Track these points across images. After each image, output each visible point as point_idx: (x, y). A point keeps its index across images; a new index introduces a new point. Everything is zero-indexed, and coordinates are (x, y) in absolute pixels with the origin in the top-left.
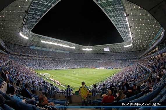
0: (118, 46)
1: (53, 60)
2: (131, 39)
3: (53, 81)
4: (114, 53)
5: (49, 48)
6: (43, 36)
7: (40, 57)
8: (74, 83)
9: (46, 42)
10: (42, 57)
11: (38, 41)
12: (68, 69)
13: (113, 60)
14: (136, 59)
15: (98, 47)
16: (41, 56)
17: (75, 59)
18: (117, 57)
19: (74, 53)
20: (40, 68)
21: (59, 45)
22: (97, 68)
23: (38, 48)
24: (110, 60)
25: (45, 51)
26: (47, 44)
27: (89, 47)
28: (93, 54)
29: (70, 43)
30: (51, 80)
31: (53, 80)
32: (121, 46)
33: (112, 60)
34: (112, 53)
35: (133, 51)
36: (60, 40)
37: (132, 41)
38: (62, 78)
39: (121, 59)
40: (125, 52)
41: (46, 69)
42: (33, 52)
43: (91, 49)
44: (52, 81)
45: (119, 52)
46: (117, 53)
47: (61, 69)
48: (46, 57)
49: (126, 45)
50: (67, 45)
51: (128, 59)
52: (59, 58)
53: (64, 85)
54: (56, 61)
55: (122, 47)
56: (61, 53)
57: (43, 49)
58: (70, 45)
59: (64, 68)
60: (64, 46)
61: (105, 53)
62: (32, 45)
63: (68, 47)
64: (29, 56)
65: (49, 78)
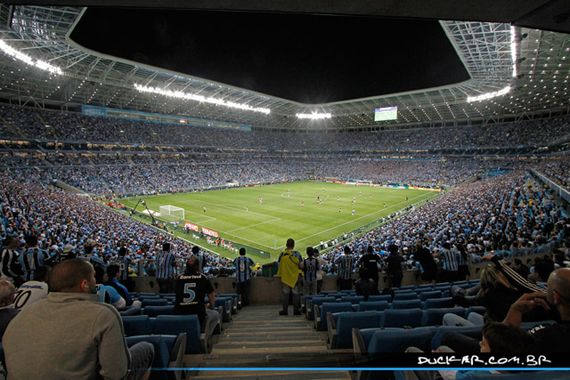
0: (436, 97)
1: (194, 157)
2: (510, 63)
3: (196, 233)
4: (418, 126)
5: (174, 113)
6: (137, 66)
7: (138, 149)
8: (269, 236)
9: (158, 91)
10: (148, 149)
11: (117, 84)
12: (250, 186)
13: (411, 153)
14: (523, 151)
15: (353, 107)
16: (142, 147)
17: (272, 152)
18: (428, 143)
19: (267, 130)
20: (144, 192)
21: (211, 100)
22: (347, 183)
23: (125, 115)
24: (396, 153)
25: (160, 127)
26: (162, 98)
27: (322, 106)
28: (334, 131)
29: (252, 92)
30: (188, 231)
31: (195, 228)
32: (450, 99)
33: (406, 153)
34: (408, 127)
35: (512, 119)
36: (212, 84)
37: (514, 74)
38: (227, 221)
39: (444, 152)
40: (465, 123)
41: (169, 192)
42: (105, 129)
43: (329, 116)
44: (194, 231)
45: (438, 125)
46: (428, 125)
47: (224, 188)
48: (164, 150)
49: (475, 94)
50: (241, 102)
51: (479, 152)
52: (213, 150)
53: (234, 245)
54: (206, 159)
55: (455, 103)
56: (223, 131)
57: (149, 117)
58: (254, 103)
59: (236, 183)
60: (230, 104)
61: (378, 129)
62: (95, 103)
63: (245, 107)
64: (84, 147)
65: (181, 222)
